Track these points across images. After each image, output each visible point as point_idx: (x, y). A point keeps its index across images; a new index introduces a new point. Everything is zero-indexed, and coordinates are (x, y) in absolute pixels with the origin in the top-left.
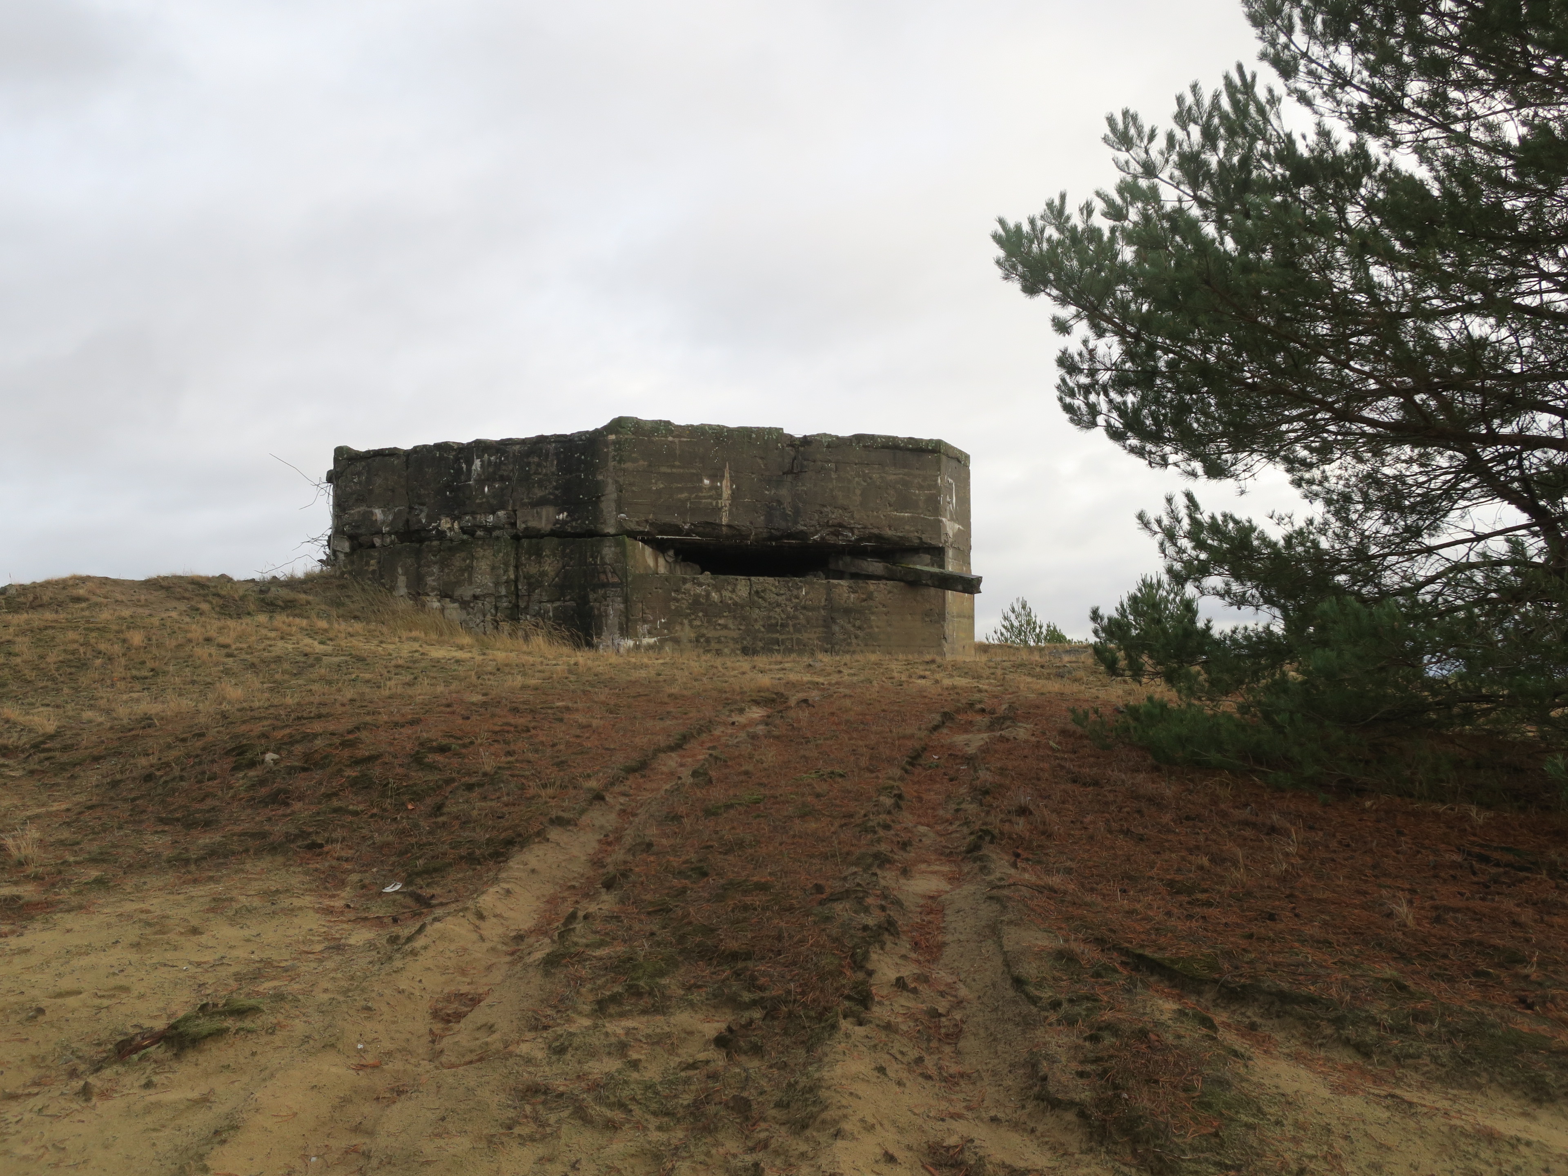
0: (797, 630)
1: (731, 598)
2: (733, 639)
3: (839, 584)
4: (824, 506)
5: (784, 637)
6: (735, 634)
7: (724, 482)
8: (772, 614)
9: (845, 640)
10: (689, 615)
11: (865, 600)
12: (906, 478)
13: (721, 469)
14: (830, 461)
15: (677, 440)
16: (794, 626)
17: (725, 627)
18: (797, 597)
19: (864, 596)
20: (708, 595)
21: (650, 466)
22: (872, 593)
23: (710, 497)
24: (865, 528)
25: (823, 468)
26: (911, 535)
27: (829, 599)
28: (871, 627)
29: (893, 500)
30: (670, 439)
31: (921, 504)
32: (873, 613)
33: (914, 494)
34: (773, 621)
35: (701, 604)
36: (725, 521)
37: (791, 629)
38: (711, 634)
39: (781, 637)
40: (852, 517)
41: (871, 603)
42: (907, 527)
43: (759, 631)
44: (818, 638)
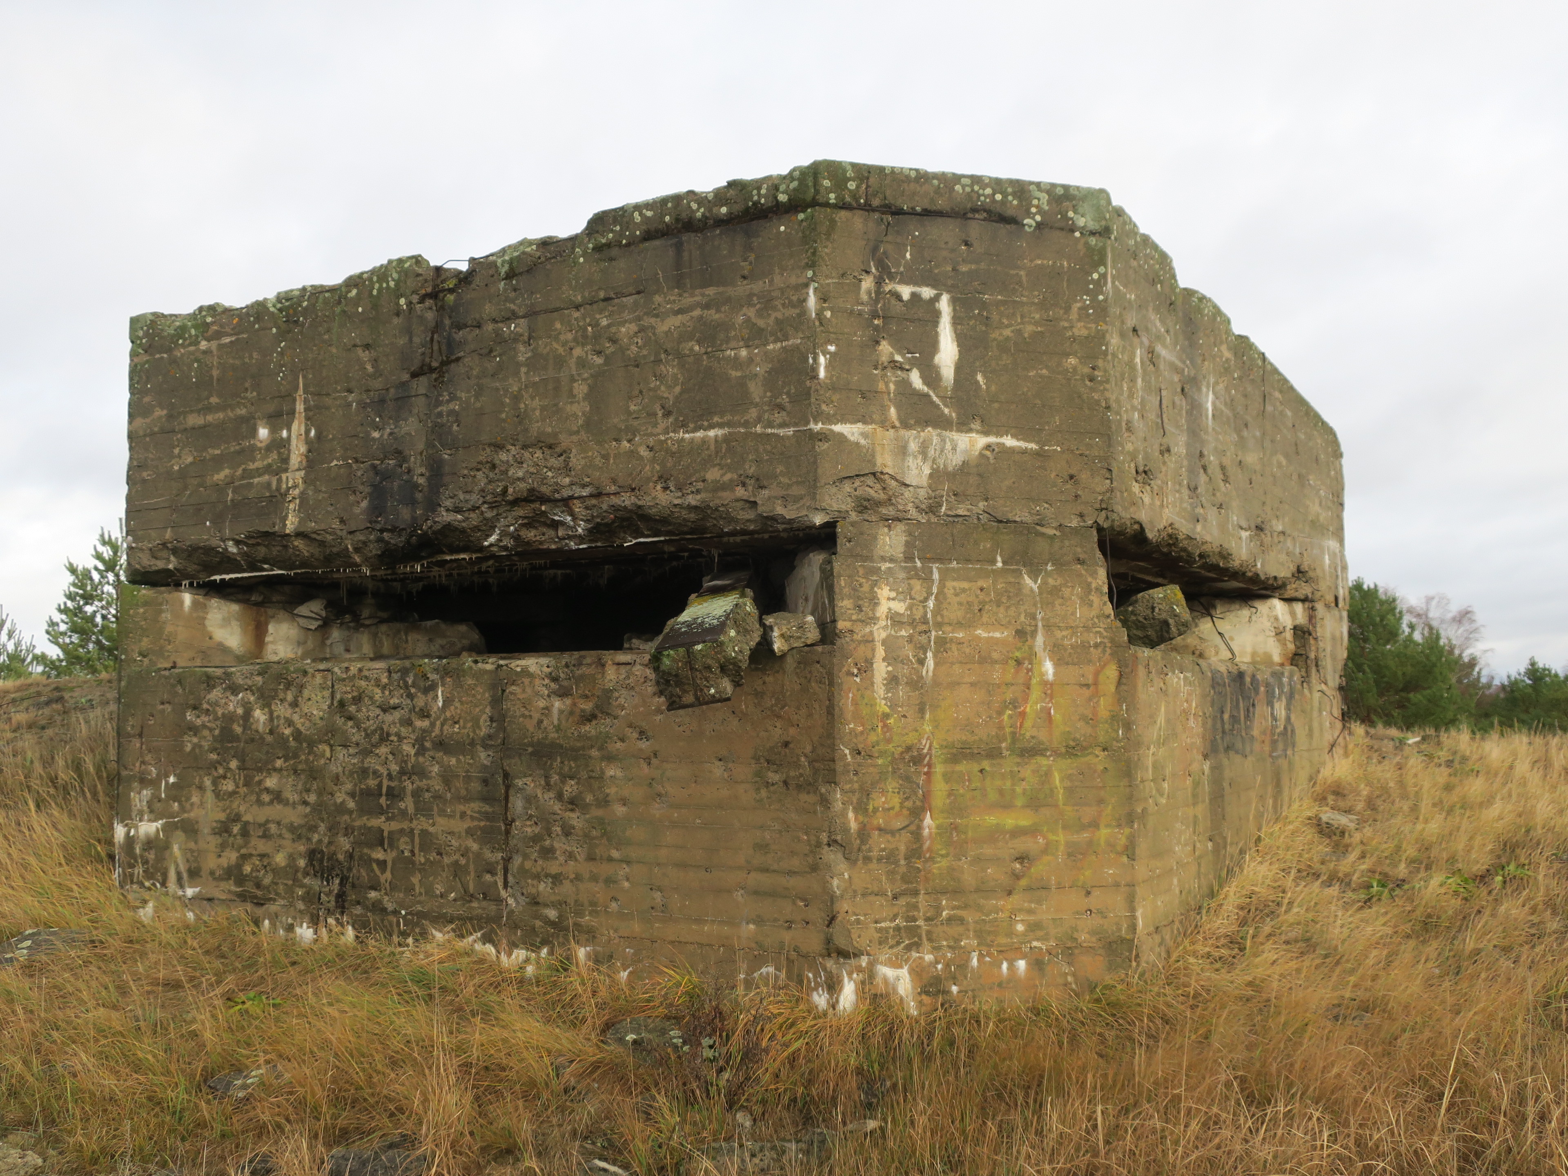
0: (422, 809)
1: (290, 723)
2: (292, 828)
3: (525, 672)
4: (499, 447)
5: (394, 826)
6: (294, 816)
7: (295, 426)
8: (371, 762)
9: (536, 839)
10: (214, 765)
11: (590, 718)
12: (713, 315)
13: (289, 397)
14: (512, 316)
15: (214, 345)
16: (416, 794)
17: (277, 797)
18: (424, 714)
19: (587, 706)
20: (248, 714)
21: (170, 417)
22: (608, 694)
23: (268, 469)
24: (598, 495)
25: (500, 339)
26: (726, 496)
27: (499, 718)
28: (604, 802)
29: (670, 394)
30: (204, 345)
31: (756, 390)
32: (610, 758)
33: (736, 362)
34: (372, 783)
35: (235, 738)
36: (291, 524)
37: (408, 804)
38: (252, 814)
39: (389, 827)
40: (567, 469)
41: (604, 725)
42: (713, 474)
43: (341, 809)
44: (470, 832)
